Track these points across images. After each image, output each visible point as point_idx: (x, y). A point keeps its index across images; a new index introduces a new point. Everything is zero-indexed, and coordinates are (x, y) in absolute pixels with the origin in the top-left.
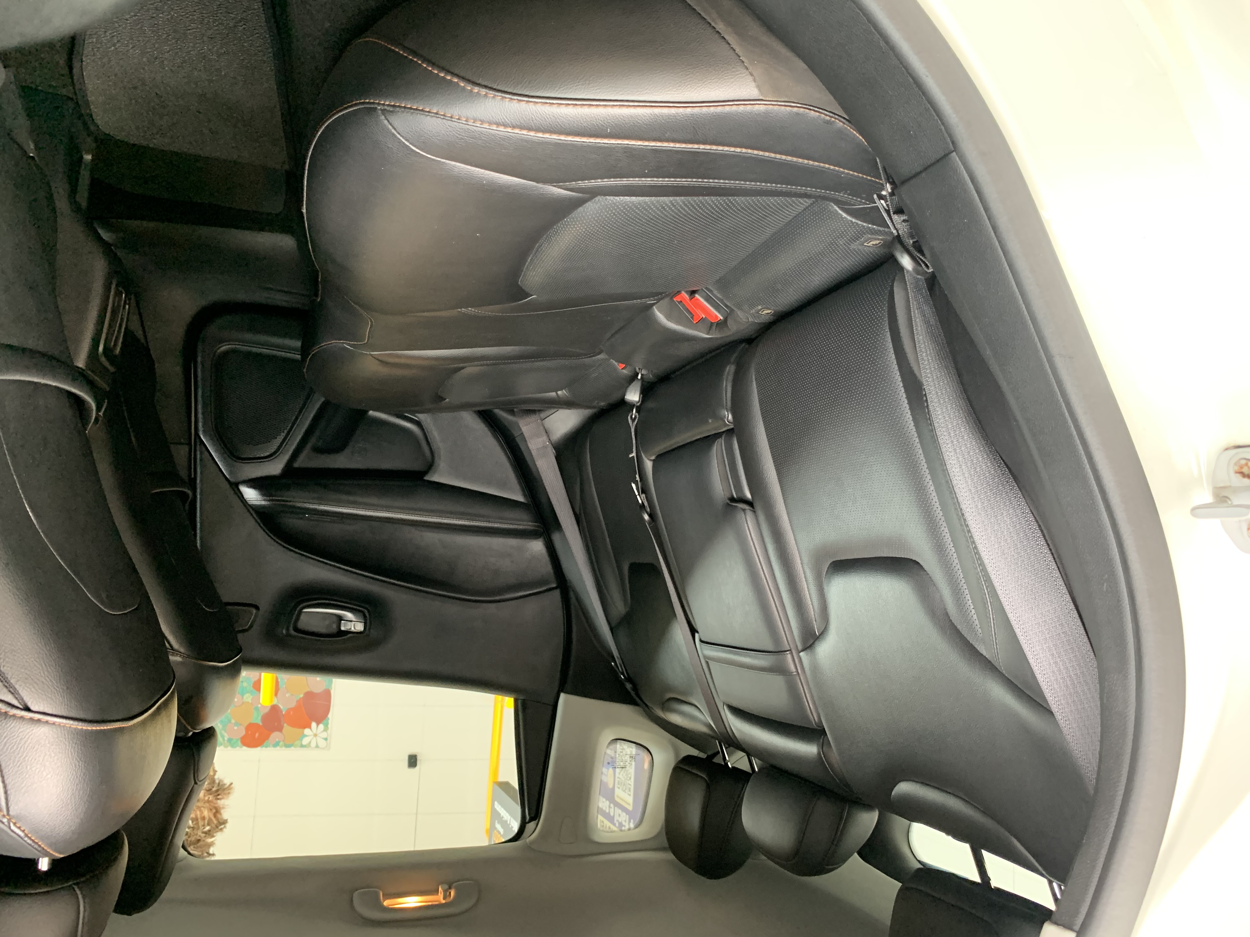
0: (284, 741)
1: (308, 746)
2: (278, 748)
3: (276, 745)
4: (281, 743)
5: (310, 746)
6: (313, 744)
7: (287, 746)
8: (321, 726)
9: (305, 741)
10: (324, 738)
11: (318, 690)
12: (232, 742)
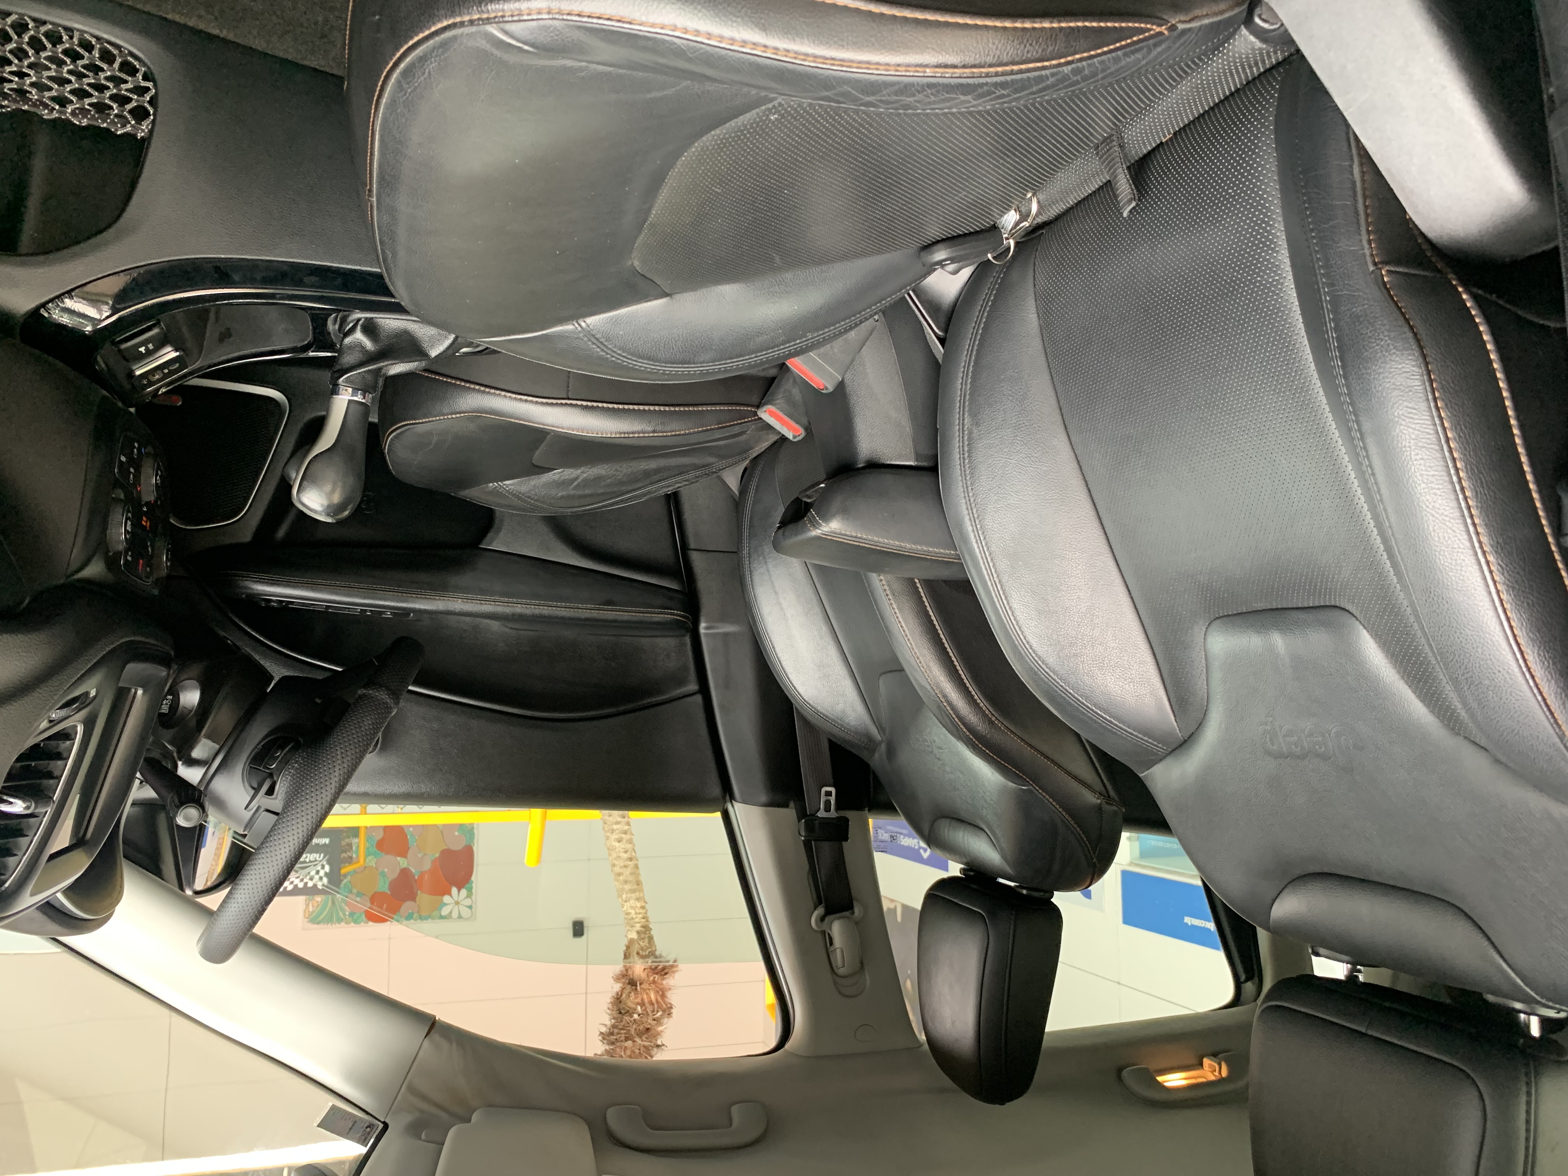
0: (418, 912)
1: (448, 917)
2: (412, 921)
3: (409, 918)
4: (415, 915)
5: (451, 917)
6: (455, 915)
7: (423, 918)
8: (464, 892)
9: (445, 911)
10: (467, 907)
11: (457, 846)
12: (355, 917)
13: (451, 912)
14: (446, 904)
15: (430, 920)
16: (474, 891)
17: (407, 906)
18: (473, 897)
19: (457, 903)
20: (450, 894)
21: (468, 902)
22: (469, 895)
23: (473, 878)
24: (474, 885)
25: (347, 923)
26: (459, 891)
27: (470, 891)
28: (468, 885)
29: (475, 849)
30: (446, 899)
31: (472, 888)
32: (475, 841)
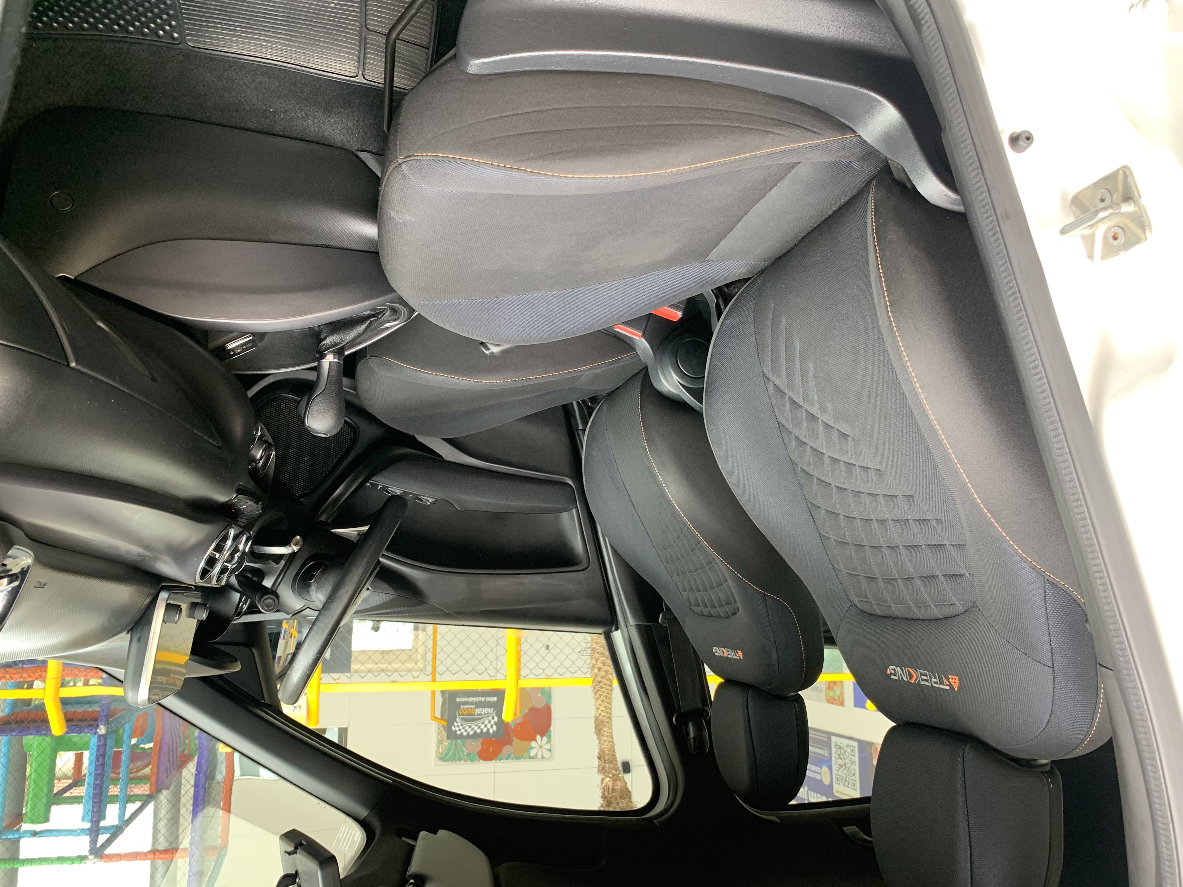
0: (514, 753)
1: (534, 757)
2: (510, 760)
3: (507, 758)
4: (512, 756)
5: (537, 757)
6: (539, 756)
7: (518, 758)
8: (545, 739)
9: (532, 753)
10: (548, 750)
11: (540, 705)
12: (471, 757)
13: (536, 754)
14: (534, 748)
15: (522, 760)
16: (552, 738)
17: (507, 749)
18: (552, 743)
19: (541, 747)
20: (535, 740)
21: (548, 746)
22: (549, 742)
23: (552, 728)
24: (552, 734)
25: (465, 761)
26: (542, 737)
27: (549, 738)
28: (547, 734)
29: (552, 707)
30: (533, 744)
31: (550, 736)
32: (552, 701)
